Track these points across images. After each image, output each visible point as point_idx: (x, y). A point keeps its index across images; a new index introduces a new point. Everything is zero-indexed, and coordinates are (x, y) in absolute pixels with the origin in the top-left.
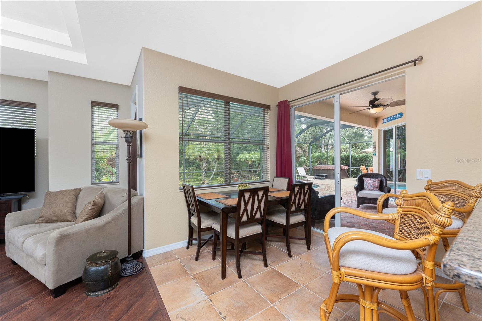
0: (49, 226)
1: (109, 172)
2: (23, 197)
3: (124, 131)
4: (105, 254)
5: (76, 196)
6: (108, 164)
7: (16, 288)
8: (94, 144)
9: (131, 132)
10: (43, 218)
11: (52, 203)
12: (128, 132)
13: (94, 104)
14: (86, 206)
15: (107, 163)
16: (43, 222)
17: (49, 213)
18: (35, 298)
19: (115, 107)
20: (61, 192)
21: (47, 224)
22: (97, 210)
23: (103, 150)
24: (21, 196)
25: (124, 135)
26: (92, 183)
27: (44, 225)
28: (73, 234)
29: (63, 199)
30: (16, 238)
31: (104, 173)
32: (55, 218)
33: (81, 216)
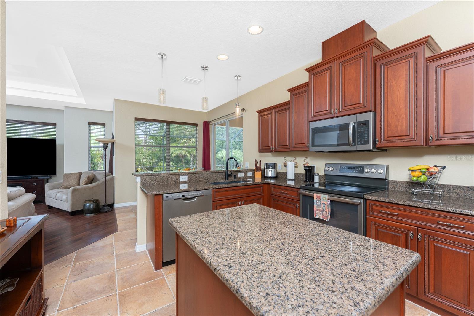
2: (50, 178)
5: (80, 175)
8: (90, 147)
10: (63, 187)
11: (67, 179)
12: (105, 144)
13: (90, 123)
14: (84, 179)
17: (66, 184)
19: (103, 125)
20: (72, 174)
22: (90, 181)
24: (47, 177)
26: (89, 170)
28: (80, 188)
29: (73, 177)
30: (52, 194)
33: (82, 183)
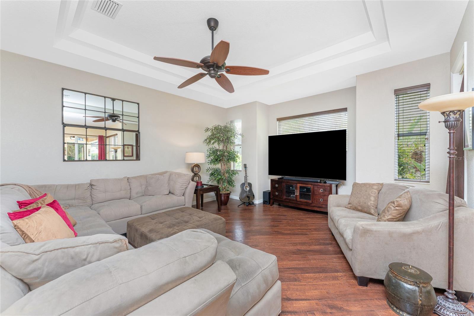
0: (355, 213)
1: (415, 167)
2: (339, 183)
3: (443, 113)
4: (412, 271)
5: (378, 191)
6: (413, 159)
7: (333, 256)
9: (456, 112)
10: (351, 205)
11: (357, 193)
12: (451, 113)
13: (398, 92)
14: (389, 205)
15: (412, 157)
16: (351, 208)
17: (355, 202)
18: (344, 273)
19: (426, 87)
20: (364, 185)
21: (354, 212)
22: (401, 212)
23: (406, 143)
24: (338, 183)
25: (443, 118)
26: (395, 179)
27: (351, 211)
28: (376, 231)
31: (408, 169)
32: (360, 208)
33: (384, 214)
